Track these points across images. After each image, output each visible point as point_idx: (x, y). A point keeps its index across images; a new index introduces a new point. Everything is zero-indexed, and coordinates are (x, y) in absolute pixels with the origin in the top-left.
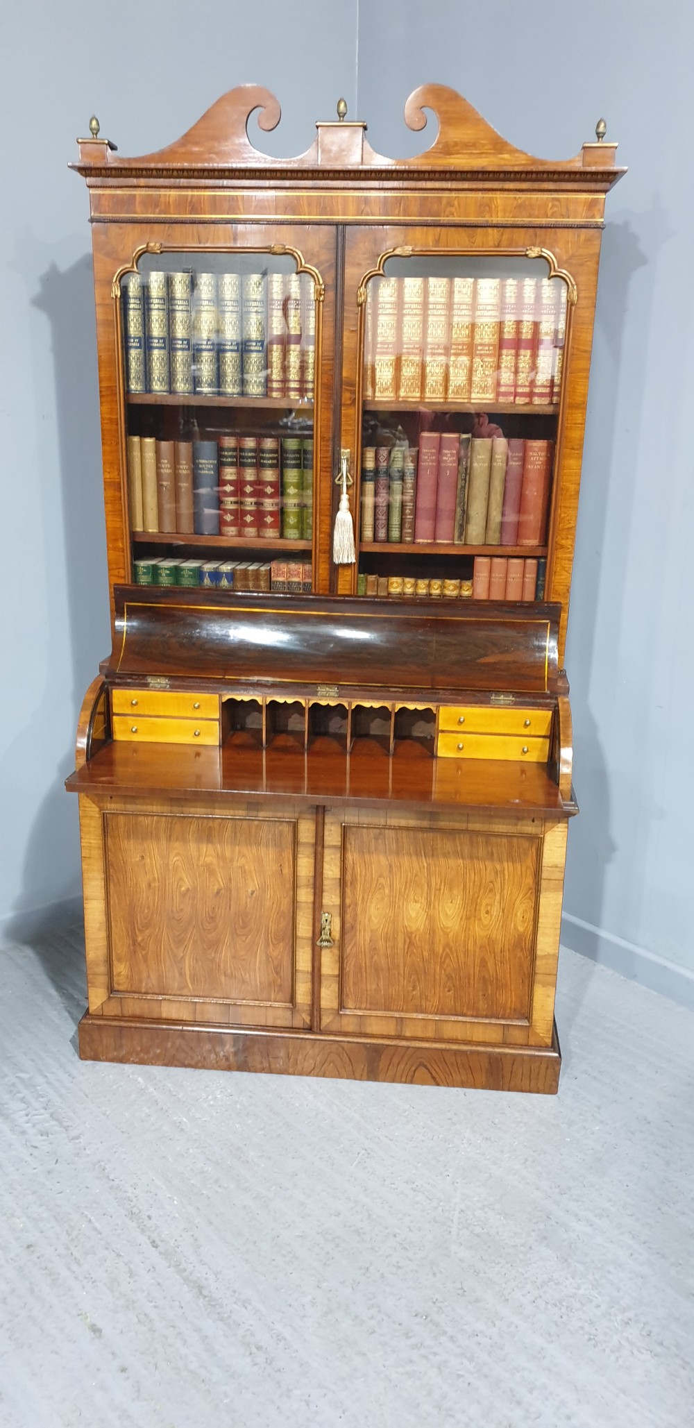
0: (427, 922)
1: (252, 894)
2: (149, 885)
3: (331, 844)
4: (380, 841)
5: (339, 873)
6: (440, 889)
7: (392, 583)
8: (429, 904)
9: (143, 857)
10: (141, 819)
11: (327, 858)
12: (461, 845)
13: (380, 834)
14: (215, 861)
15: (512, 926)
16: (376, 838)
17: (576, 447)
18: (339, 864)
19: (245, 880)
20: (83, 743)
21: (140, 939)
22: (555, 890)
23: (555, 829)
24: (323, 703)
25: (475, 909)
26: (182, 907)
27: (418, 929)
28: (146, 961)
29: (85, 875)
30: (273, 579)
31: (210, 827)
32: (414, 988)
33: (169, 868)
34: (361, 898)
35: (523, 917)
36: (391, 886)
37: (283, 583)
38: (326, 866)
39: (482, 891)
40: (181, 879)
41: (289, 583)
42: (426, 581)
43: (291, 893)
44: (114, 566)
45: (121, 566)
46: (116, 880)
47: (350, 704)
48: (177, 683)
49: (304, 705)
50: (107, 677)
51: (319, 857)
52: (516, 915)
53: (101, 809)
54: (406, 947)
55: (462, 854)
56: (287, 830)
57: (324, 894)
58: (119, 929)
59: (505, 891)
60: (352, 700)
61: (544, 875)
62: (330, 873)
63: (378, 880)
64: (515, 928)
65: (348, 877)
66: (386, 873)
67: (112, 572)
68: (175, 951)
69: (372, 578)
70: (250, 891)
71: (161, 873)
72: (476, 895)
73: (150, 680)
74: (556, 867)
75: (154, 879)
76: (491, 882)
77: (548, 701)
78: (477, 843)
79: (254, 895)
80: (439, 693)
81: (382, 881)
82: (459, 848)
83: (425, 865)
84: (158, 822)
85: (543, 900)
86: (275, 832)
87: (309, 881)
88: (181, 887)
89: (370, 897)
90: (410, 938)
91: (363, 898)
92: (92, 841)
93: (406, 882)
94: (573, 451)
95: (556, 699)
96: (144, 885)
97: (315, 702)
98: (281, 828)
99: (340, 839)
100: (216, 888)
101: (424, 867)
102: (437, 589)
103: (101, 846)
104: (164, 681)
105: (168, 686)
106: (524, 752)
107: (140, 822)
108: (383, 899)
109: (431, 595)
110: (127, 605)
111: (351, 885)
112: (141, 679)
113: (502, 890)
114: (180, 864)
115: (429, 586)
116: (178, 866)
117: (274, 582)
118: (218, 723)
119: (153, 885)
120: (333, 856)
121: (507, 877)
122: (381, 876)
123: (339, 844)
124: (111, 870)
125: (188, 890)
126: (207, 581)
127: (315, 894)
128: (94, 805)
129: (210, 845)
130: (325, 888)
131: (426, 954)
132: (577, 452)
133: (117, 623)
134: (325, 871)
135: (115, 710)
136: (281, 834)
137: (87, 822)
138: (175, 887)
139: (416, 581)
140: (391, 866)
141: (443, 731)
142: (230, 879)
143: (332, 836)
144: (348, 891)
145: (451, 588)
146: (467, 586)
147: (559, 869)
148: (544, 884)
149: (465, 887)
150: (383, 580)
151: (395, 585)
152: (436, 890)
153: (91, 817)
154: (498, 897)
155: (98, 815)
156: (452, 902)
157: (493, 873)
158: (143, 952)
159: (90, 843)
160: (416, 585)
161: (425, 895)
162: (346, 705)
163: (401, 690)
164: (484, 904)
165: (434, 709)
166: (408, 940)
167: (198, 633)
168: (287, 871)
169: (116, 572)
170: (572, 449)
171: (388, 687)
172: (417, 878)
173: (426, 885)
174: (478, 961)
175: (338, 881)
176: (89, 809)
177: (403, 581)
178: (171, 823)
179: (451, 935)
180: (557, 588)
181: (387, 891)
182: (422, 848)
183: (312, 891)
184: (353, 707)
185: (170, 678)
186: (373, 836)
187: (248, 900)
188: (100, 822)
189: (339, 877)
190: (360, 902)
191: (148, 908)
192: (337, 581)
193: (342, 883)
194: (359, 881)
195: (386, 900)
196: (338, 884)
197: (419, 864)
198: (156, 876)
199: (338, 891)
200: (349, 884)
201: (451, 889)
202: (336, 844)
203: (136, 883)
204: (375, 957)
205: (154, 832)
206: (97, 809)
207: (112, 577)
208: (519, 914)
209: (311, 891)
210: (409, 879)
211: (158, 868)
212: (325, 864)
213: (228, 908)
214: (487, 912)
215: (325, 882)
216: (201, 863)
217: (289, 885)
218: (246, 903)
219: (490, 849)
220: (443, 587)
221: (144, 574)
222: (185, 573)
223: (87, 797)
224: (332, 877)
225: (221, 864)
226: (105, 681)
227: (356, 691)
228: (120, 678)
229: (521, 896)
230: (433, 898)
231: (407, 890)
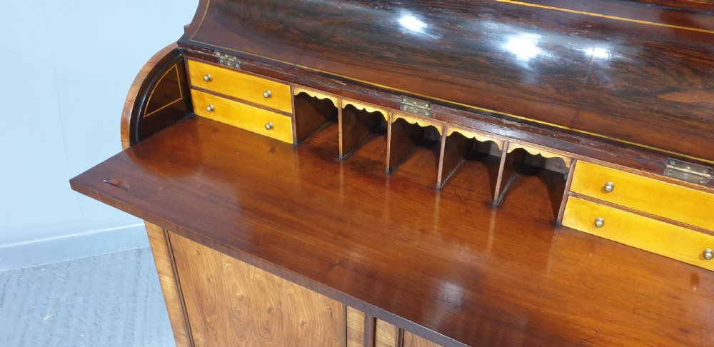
1: (303, 324)
19: (295, 309)
21: (208, 320)
24: (411, 120)
26: (239, 309)
28: (216, 339)
33: (223, 271)
40: (234, 285)
43: (343, 339)
46: (181, 266)
47: (444, 129)
48: (245, 63)
49: (386, 118)
50: (181, 45)
58: (192, 307)
60: (448, 125)
68: (239, 342)
70: (301, 320)
71: (217, 273)
73: (219, 55)
75: (212, 277)
79: (305, 326)
80: (579, 141)
87: (360, 337)
88: (236, 292)
97: (400, 117)
100: (269, 305)
104: (233, 60)
105: (237, 66)
106: (704, 256)
112: (210, 53)
116: (231, 272)
118: (290, 119)
119: (212, 280)
124: (175, 255)
125: (242, 297)
134: (378, 334)
135: (194, 82)
138: (230, 290)
141: (575, 195)
142: (280, 302)
158: (214, 333)
162: (439, 129)
165: (567, 161)
168: (338, 316)
171: (501, 116)
184: (449, 134)
185: (239, 56)
187: (300, 328)
191: (211, 299)
198: (213, 274)
203: (198, 274)
211: (214, 267)
212: (377, 327)
213: (281, 328)
216: (251, 277)
217: (340, 332)
218: (298, 330)
224: (386, 343)
225: (271, 285)
226: (180, 48)
227: (454, 113)
228: (191, 48)
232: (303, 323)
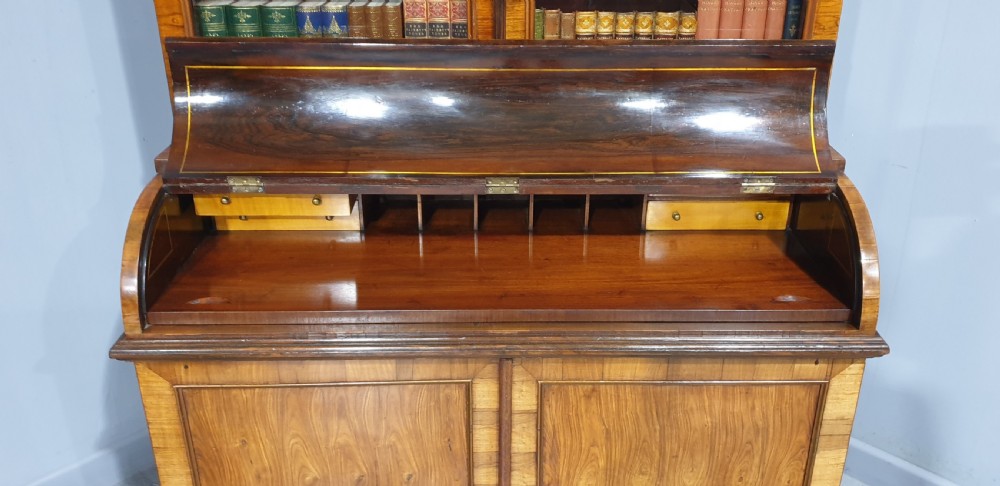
1: (409, 479)
2: (258, 477)
3: (523, 408)
4: (593, 400)
5: (535, 446)
6: (677, 456)
7: (582, 20)
8: (660, 476)
9: (244, 443)
10: (234, 392)
11: (516, 428)
12: (710, 398)
13: (593, 390)
14: (352, 442)
16: (588, 397)
18: (534, 434)
19: (398, 463)
20: (132, 287)
22: (838, 447)
23: (847, 371)
25: (725, 478)
29: (162, 471)
30: (406, 21)
31: (341, 398)
33: (284, 456)
34: (565, 474)
35: (789, 482)
36: (608, 458)
37: (423, 25)
38: (515, 438)
39: (736, 454)
40: (304, 466)
41: (431, 25)
42: (631, 16)
43: (466, 473)
44: (166, 12)
45: (176, 10)
46: (209, 474)
48: (273, 184)
50: (165, 181)
51: (505, 427)
52: (780, 480)
53: (173, 383)
55: (711, 411)
56: (457, 394)
57: (514, 473)
59: (767, 453)
61: (825, 429)
62: (521, 446)
63: (589, 450)
65: (547, 450)
66: (601, 440)
67: (163, 20)
69: (552, 14)
70: (406, 475)
71: (274, 461)
72: (727, 460)
73: (231, 182)
74: (842, 419)
75: (265, 470)
76: (750, 443)
77: (823, 185)
78: (733, 395)
79: (412, 480)
80: (666, 181)
81: (595, 450)
82: (707, 404)
83: (658, 427)
84: (261, 396)
85: (819, 460)
86: (439, 398)
87: (490, 458)
88: (305, 476)
89: (578, 471)
91: (568, 474)
92: (166, 427)
93: (630, 451)
95: (835, 181)
96: (251, 478)
98: (447, 391)
99: (535, 401)
100: (357, 475)
101: (655, 430)
102: (646, 27)
103: (180, 432)
104: (254, 184)
105: (261, 189)
107: (235, 396)
108: (596, 473)
109: (637, 35)
110: (189, 70)
111: (551, 457)
112: (217, 182)
113: (763, 451)
114: (301, 449)
115: (635, 22)
116: (297, 451)
117: (408, 24)
119: (263, 476)
120: (525, 425)
121: (771, 436)
122: (593, 445)
123: (534, 408)
124: (200, 462)
125: (315, 479)
126: (308, 27)
127: (500, 475)
128: (161, 379)
129: (343, 422)
130: (514, 466)
133: (179, 100)
134: (513, 445)
136: (448, 400)
137: (154, 402)
138: (296, 477)
139: (616, 17)
140: (608, 432)
142: (376, 462)
143: (524, 398)
144: (547, 466)
145: (668, 24)
146: (691, 19)
147: (845, 422)
148: (822, 441)
149: (712, 450)
150: (567, 16)
151: (586, 23)
152: (672, 457)
153: (160, 396)
154: (757, 460)
155: (169, 392)
156: (692, 472)
157: (752, 432)
159: (162, 429)
160: (616, 22)
161: (655, 465)
163: (610, 180)
164: (737, 469)
167: (300, 105)
168: (459, 445)
169: (169, 20)
171: (591, 176)
172: (645, 444)
173: (657, 454)
175: (533, 455)
176: (154, 385)
177: (598, 17)
178: (282, 395)
180: (821, 20)
181: (602, 463)
182: (654, 405)
183: (496, 470)
185: (263, 177)
186: (582, 393)
188: (173, 402)
189: (534, 450)
190: (564, 479)
192: (504, 19)
193: (539, 457)
194: (562, 453)
195: (600, 474)
196: (534, 460)
197: (648, 426)
198: (267, 464)
199: (533, 469)
200: (548, 457)
201: (692, 456)
202: (528, 408)
203: (239, 478)
205: (258, 409)
206: (167, 384)
207: (163, 28)
208: (783, 479)
209: (493, 471)
210: (633, 447)
211: (268, 453)
212: (513, 434)
214: (741, 479)
215: (515, 459)
217: (462, 466)
219: (750, 403)
220: (654, 23)
221: (212, 20)
222: (276, 16)
223: (150, 369)
224: (524, 451)
225: (362, 444)
226: (164, 186)
227: (546, 183)
228: (184, 181)
229: (788, 456)
230: (667, 468)
231: (631, 460)
232: (410, 477)
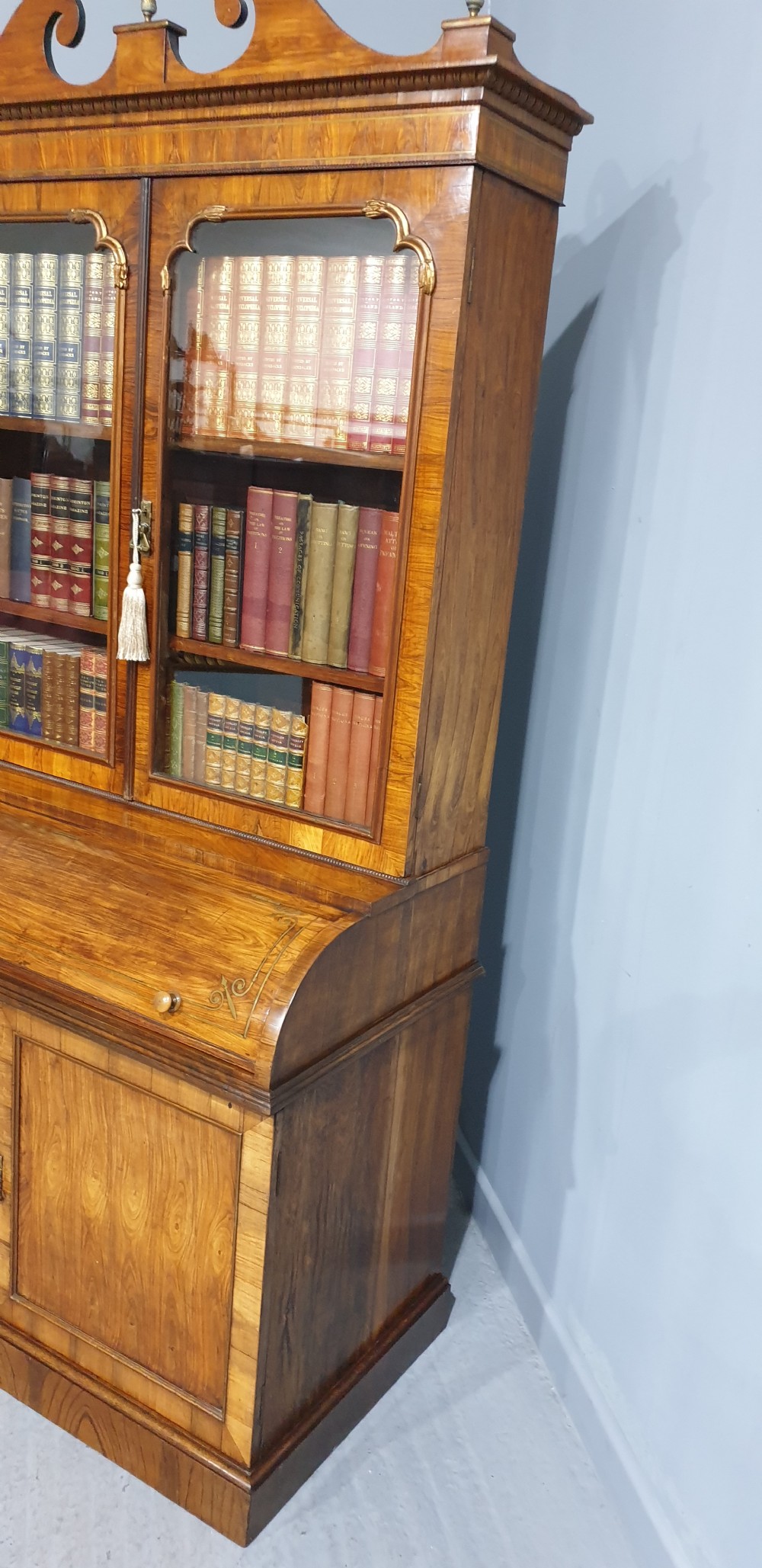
0: (107, 1212)
3: (2, 1055)
4: (57, 1071)
5: (12, 1102)
6: (122, 1170)
8: (109, 1186)
12: (147, 1113)
13: (57, 1062)
15: (207, 1260)
16: (53, 1067)
17: (428, 527)
18: (11, 1088)
22: (258, 1227)
23: (258, 1127)
25: (163, 1216)
27: (97, 1218)
32: (92, 1302)
34: (36, 1147)
35: (219, 1252)
36: (68, 1143)
39: (171, 1192)
42: (253, 707)
52: (211, 1245)
54: (84, 1237)
55: (148, 1126)
59: (199, 1203)
61: (244, 1197)
62: (2, 1097)
63: (54, 1127)
64: (211, 1266)
65: (23, 1111)
66: (63, 1121)
72: (164, 1196)
74: (261, 1191)
76: (182, 1181)
78: (166, 1116)
81: (58, 1130)
82: (144, 1116)
83: (106, 1127)
85: (242, 1236)
89: (45, 1148)
90: (88, 1226)
91: (39, 1147)
93: (85, 1143)
94: (424, 533)
99: (12, 1052)
101: (104, 1129)
102: (264, 721)
108: (59, 1158)
111: (26, 1123)
113: (195, 1198)
115: (256, 714)
120: (6, 1075)
121: (200, 1183)
122: (57, 1123)
123: (13, 1059)
126: (13, 663)
131: (106, 1257)
132: (428, 534)
139: (241, 705)
140: (69, 1113)
143: (5, 1045)
144: (23, 1130)
145: (281, 721)
147: (261, 1196)
148: (242, 1211)
149: (151, 1177)
150: (203, 695)
152: (118, 1168)
154: (189, 1208)
156: (135, 1194)
157: (184, 1170)
160: (240, 710)
161: (105, 1171)
164: (173, 1211)
166: (86, 1229)
170: (423, 529)
172: (96, 1141)
173: (106, 1158)
174: (165, 1295)
175: (10, 1112)
177: (227, 701)
179: (134, 1242)
181: (63, 1148)
182: (102, 1100)
186: (48, 1062)
189: (11, 1107)
190: (35, 1152)
193: (16, 1117)
194: (34, 1122)
195: (63, 1159)
196: (11, 1118)
197: (98, 1122)
199: (9, 1126)
200: (24, 1121)
201: (134, 1175)
202: (9, 1058)
204: (51, 1236)
208: (214, 1245)
210: (88, 1140)
214: (176, 1226)
219: (180, 1131)
220: (271, 719)
229: (217, 1218)
230: (114, 1179)
231: (85, 1156)
